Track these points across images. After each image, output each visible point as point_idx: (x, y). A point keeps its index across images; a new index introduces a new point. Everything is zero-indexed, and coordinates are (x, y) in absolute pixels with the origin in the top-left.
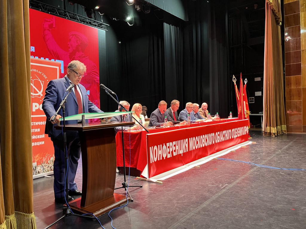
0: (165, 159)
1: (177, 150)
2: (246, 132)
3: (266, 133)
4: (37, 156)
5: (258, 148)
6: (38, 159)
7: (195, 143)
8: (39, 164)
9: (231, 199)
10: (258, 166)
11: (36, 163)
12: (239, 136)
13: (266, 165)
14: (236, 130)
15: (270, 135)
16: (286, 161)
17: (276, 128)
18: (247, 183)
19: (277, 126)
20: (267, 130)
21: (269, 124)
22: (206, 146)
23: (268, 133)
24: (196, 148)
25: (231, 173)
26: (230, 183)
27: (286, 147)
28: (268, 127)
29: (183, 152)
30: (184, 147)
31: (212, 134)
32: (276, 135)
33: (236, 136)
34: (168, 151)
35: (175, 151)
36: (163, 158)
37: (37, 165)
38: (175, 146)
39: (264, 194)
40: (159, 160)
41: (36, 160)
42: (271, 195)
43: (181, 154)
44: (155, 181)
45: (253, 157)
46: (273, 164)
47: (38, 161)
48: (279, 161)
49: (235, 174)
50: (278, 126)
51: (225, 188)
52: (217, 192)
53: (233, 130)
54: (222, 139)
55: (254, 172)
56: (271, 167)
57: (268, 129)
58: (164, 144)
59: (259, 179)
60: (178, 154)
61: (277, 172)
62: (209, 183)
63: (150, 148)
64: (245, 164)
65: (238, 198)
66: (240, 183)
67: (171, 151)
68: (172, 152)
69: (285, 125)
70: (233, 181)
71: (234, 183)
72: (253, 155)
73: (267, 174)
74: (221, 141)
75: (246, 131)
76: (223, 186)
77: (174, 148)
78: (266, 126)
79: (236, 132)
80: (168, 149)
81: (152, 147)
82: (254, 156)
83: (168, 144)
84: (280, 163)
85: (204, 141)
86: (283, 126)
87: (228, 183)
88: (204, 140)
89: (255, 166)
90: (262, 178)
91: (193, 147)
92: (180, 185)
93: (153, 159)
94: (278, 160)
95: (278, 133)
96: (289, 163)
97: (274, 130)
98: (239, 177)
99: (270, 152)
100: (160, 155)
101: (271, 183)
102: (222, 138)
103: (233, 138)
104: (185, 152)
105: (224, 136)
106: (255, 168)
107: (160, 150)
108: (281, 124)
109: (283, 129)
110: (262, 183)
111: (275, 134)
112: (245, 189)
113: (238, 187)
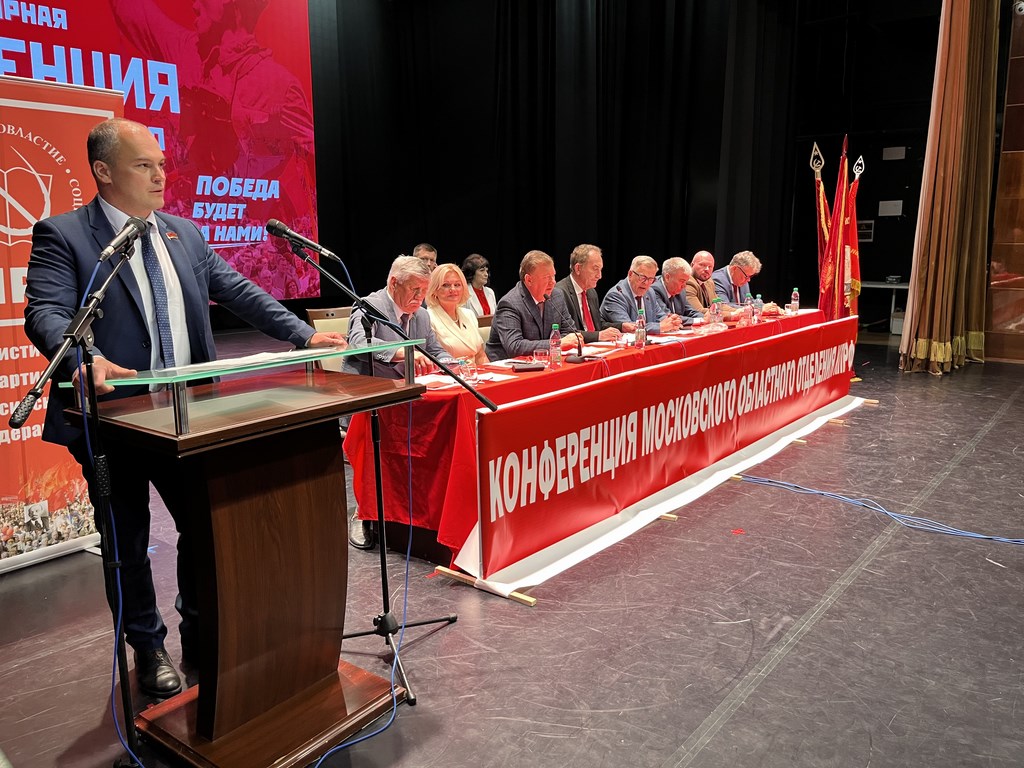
0: (546, 498)
1: (596, 458)
2: (847, 363)
3: (913, 360)
4: (48, 476)
5: (887, 428)
6: (50, 488)
7: (666, 423)
8: (57, 504)
9: (812, 702)
10: (901, 519)
11: (44, 504)
12: (819, 379)
13: (929, 516)
14: (812, 360)
15: (927, 368)
16: (999, 498)
17: (949, 344)
18: (866, 614)
19: (953, 334)
20: (916, 353)
21: (925, 328)
22: (703, 430)
23: (920, 362)
24: (668, 443)
25: (800, 558)
26: (799, 610)
27: (991, 424)
28: (922, 342)
29: (617, 465)
30: (620, 443)
31: (727, 383)
32: (949, 370)
33: (812, 380)
34: (561, 466)
35: (587, 463)
36: (539, 494)
37: (51, 508)
38: (588, 444)
39: (941, 676)
40: (523, 503)
41: (42, 490)
42: (967, 685)
43: (611, 471)
44: (507, 595)
45: (873, 473)
46: (952, 512)
47: (53, 494)
48: (974, 498)
49: (815, 560)
50: (958, 338)
51: (783, 639)
52: (752, 662)
53: (803, 361)
54: (761, 398)
55: (887, 551)
56: (949, 529)
57: (919, 349)
58: (546, 442)
59: (912, 592)
60: (599, 473)
61: (976, 556)
62: (716, 608)
63: (492, 463)
64: (849, 507)
65: (841, 697)
66: (840, 614)
67: (572, 463)
68: (576, 469)
69: (981, 330)
70: (809, 598)
71: (817, 613)
72: (875, 464)
73: (939, 567)
74: (757, 407)
75: (845, 360)
76: (772, 627)
77: (584, 452)
78: (913, 335)
79: (811, 368)
80: (561, 461)
81: (500, 459)
82: (880, 468)
83: (560, 442)
84: (978, 505)
85: (695, 414)
86: (973, 333)
87: (790, 613)
88: (696, 410)
89: (888, 521)
90: (921, 587)
91: (653, 440)
92: (606, 615)
93: (501, 502)
94: (972, 492)
95: (956, 360)
96: (1011, 508)
97: (941, 353)
98: (832, 578)
99: (934, 449)
100: (529, 485)
101: (959, 614)
102: (761, 394)
103: (801, 391)
104: (623, 463)
105: (769, 388)
106: (889, 531)
107: (530, 467)
108: (968, 329)
109: (972, 347)
110: (925, 612)
111: (945, 366)
112: (862, 646)
113: (834, 632)
